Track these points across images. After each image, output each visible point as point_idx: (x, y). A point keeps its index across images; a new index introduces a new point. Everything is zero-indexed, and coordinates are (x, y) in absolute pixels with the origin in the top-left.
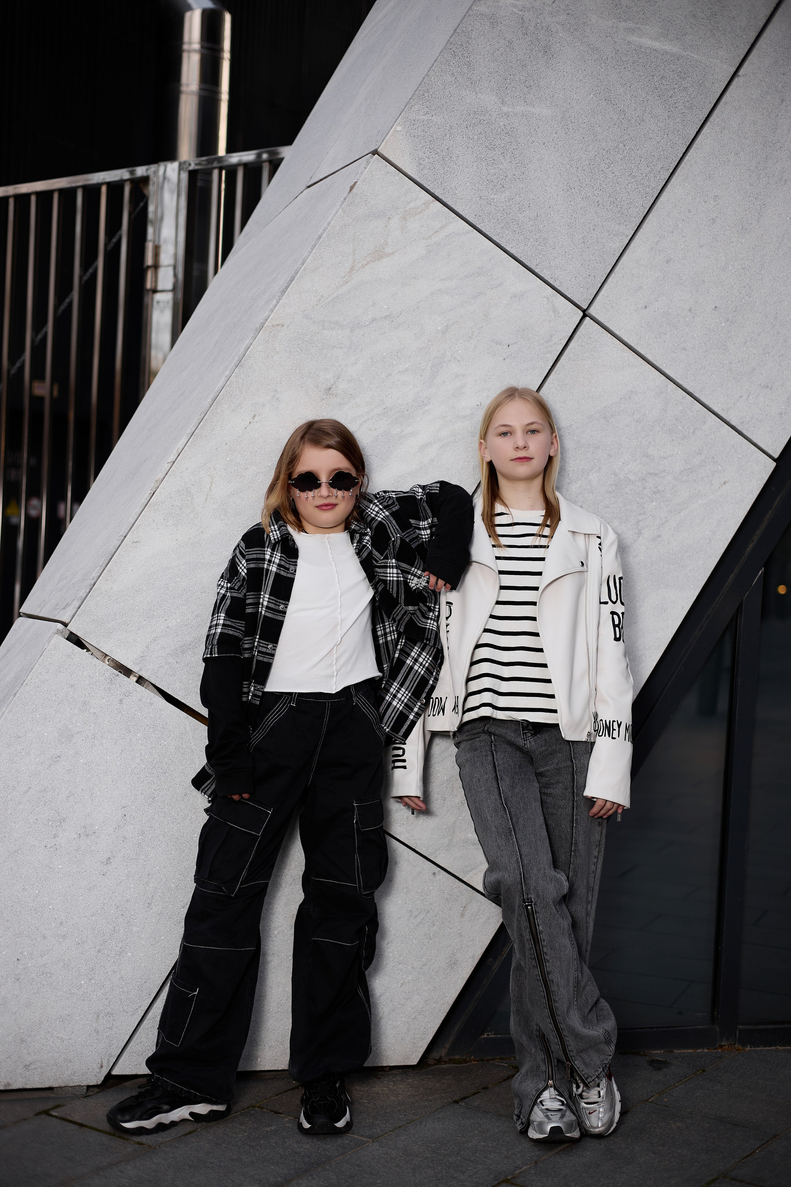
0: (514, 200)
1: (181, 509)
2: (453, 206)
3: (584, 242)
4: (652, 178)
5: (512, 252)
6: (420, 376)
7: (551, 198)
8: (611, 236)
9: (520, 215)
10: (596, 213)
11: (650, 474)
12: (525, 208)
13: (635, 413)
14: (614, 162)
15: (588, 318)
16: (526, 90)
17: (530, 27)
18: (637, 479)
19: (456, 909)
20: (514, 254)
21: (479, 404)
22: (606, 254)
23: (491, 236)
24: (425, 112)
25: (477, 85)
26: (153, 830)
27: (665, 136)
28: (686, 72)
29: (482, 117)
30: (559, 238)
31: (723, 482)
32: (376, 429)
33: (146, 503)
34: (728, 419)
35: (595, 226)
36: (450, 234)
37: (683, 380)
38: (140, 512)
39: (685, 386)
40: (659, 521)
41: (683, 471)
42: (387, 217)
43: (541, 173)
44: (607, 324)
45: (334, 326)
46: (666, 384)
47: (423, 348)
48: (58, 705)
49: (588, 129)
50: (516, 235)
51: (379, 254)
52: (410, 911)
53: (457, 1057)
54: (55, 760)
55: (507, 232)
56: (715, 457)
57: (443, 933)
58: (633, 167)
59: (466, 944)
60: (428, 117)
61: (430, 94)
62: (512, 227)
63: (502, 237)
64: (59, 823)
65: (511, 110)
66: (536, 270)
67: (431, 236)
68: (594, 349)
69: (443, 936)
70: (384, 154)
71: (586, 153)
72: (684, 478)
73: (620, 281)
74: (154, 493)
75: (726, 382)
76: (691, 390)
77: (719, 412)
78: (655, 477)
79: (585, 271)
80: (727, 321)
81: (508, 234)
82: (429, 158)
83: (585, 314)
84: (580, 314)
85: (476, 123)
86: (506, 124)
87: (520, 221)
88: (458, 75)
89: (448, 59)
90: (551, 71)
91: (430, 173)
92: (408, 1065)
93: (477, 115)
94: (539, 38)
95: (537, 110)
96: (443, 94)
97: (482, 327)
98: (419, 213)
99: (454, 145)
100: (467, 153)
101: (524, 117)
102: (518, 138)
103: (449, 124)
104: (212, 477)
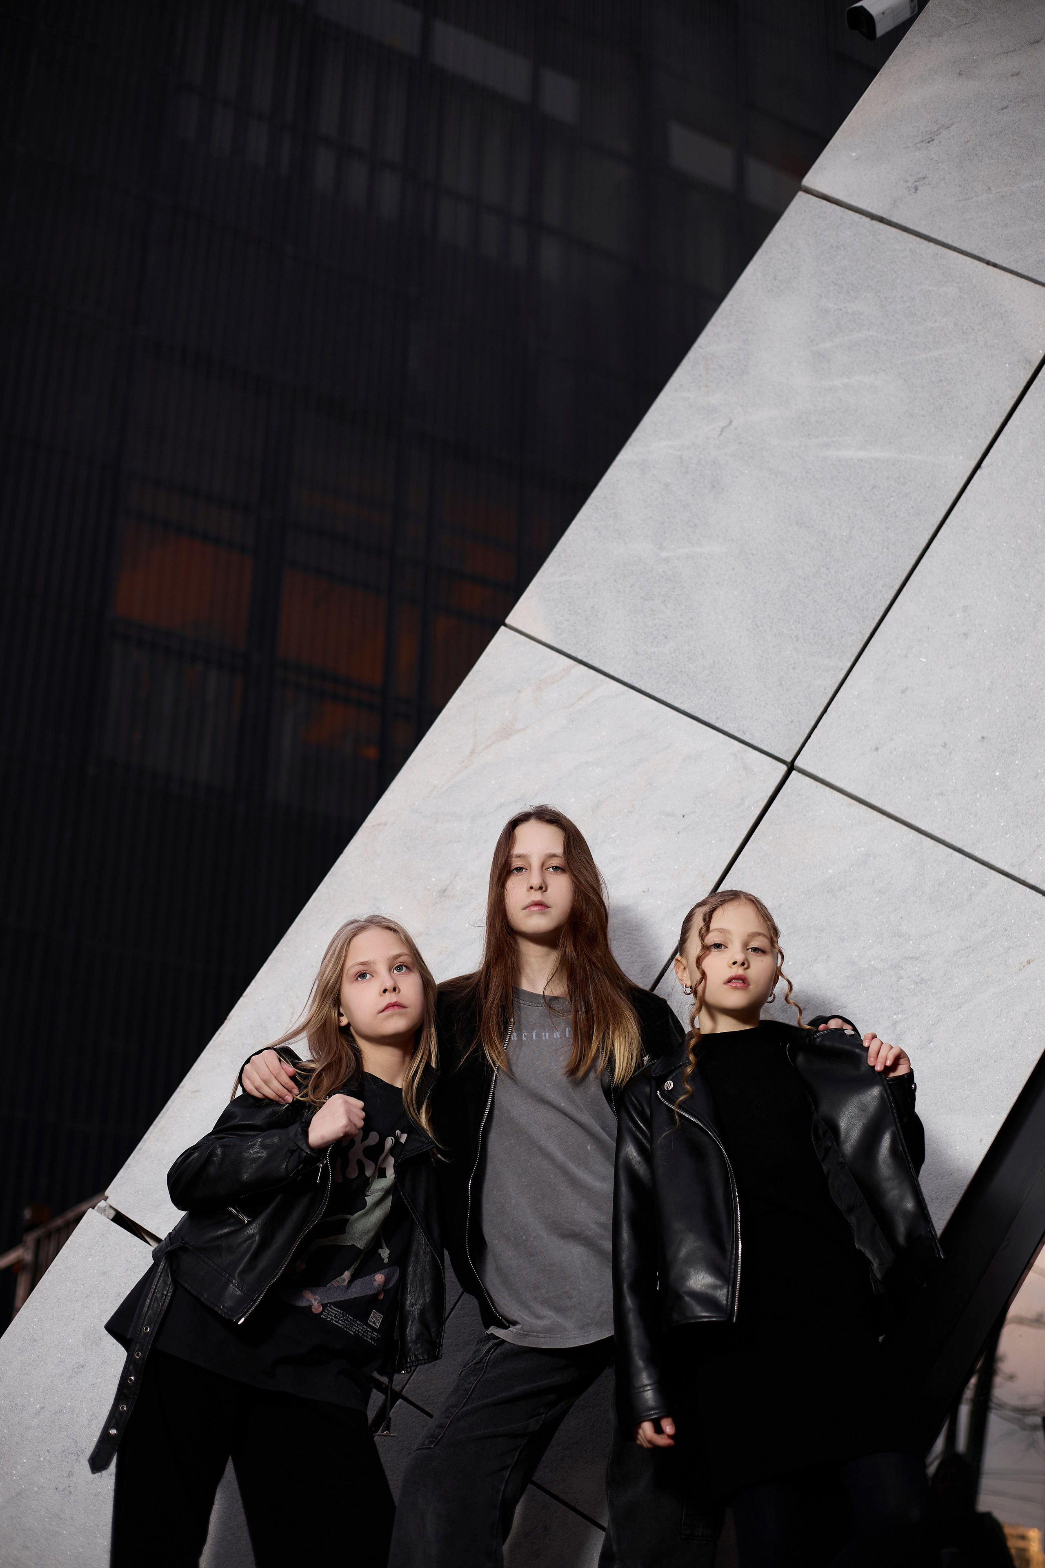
0: (682, 650)
2: (602, 668)
3: (781, 684)
4: (871, 599)
5: (683, 708)
7: (732, 641)
8: (819, 673)
9: (690, 665)
10: (796, 649)
11: (907, 958)
12: (697, 657)
13: (876, 881)
14: (815, 589)
15: (794, 771)
16: (689, 530)
17: (691, 465)
18: (886, 967)
20: (686, 710)
21: (646, 890)
22: (813, 694)
23: (652, 693)
24: (563, 572)
25: (627, 535)
27: (885, 550)
28: (907, 477)
29: (635, 568)
30: (746, 684)
31: (1025, 962)
34: (1022, 877)
35: (795, 663)
36: (598, 698)
37: (945, 833)
39: (948, 839)
40: (928, 1021)
41: (958, 951)
42: (516, 690)
43: (715, 616)
44: (821, 775)
45: (449, 818)
48: (86, 1298)
50: (687, 689)
51: (506, 732)
54: (76, 1370)
55: (675, 686)
56: (1008, 928)
58: (842, 590)
62: (680, 681)
63: (669, 693)
64: (76, 1457)
65: (671, 554)
66: (717, 725)
67: (573, 704)
68: (807, 808)
70: (512, 624)
71: (776, 585)
72: (962, 959)
73: (835, 722)
75: (1011, 829)
76: (958, 845)
77: (1006, 868)
78: (915, 963)
79: (786, 717)
80: (1003, 752)
81: (676, 688)
82: (568, 620)
83: (791, 767)
84: (784, 768)
85: (627, 575)
86: (665, 571)
87: (691, 672)
88: (602, 529)
89: (588, 514)
90: (722, 506)
91: (570, 637)
93: (628, 567)
94: (704, 474)
95: (706, 549)
96: (584, 551)
97: (645, 799)
98: (558, 680)
99: (601, 602)
100: (618, 609)
101: (690, 559)
102: (683, 582)
103: (593, 581)
104: (293, 1007)
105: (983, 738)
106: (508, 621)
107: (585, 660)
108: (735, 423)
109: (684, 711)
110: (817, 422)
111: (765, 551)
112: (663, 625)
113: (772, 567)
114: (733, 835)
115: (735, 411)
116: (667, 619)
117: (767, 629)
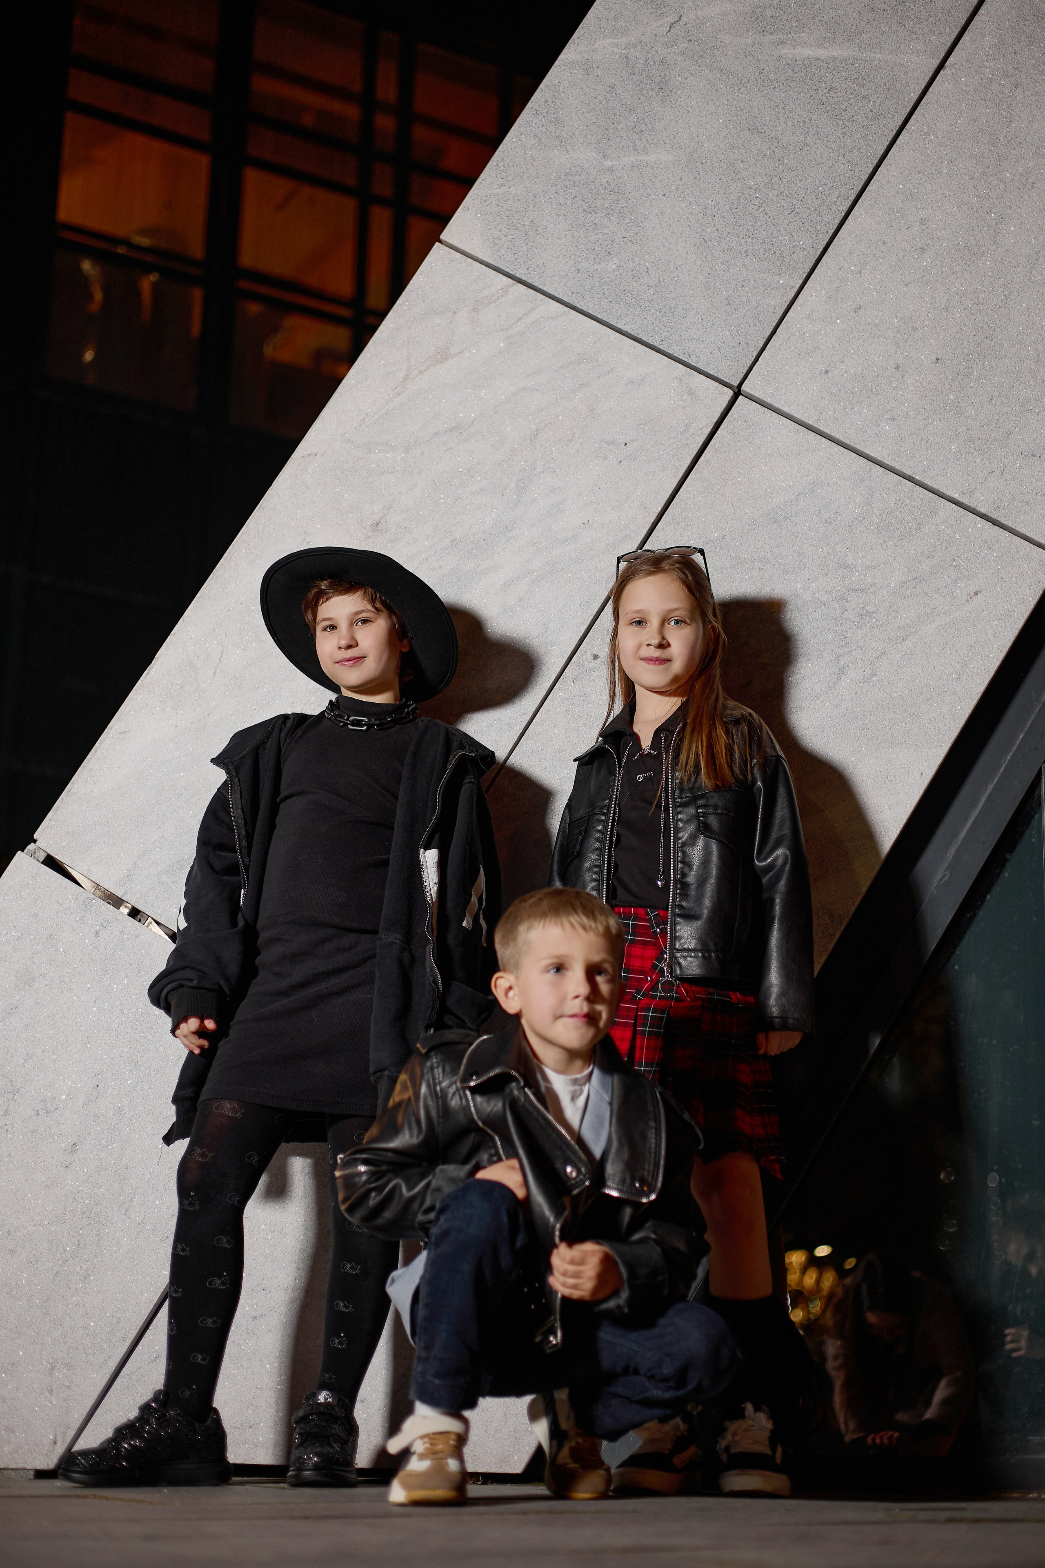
0: (626, 267)
1: (182, 687)
2: (541, 287)
3: (729, 304)
4: (825, 211)
5: (625, 330)
6: (501, 495)
7: (678, 257)
8: (768, 291)
9: (634, 284)
10: (745, 265)
11: (852, 590)
12: (641, 274)
13: (822, 511)
14: (767, 201)
15: (741, 397)
16: (635, 137)
17: (637, 65)
18: (831, 599)
20: (629, 332)
21: (586, 522)
22: (762, 313)
23: (595, 315)
24: (501, 184)
25: (568, 142)
26: (135, 1104)
27: (841, 158)
28: (866, 77)
29: (577, 178)
30: (692, 303)
31: (972, 593)
32: (441, 567)
34: (973, 505)
35: (744, 281)
36: (537, 320)
39: (898, 467)
40: (874, 655)
41: (905, 582)
42: (452, 312)
43: (661, 230)
44: (769, 400)
45: (382, 448)
46: (868, 468)
47: (503, 461)
50: (630, 309)
51: (442, 356)
54: (10, 1011)
55: (617, 307)
56: (958, 559)
58: (795, 202)
61: (506, 163)
62: (624, 300)
63: (612, 313)
65: (616, 163)
66: (662, 347)
67: (511, 326)
68: (753, 434)
70: (447, 241)
72: (909, 591)
73: (785, 344)
75: (963, 456)
76: (908, 472)
77: (956, 496)
78: (861, 594)
79: (734, 338)
80: (958, 374)
81: (619, 309)
82: (506, 236)
83: (738, 393)
84: (730, 393)
85: (569, 186)
86: (609, 180)
87: (635, 290)
88: (542, 136)
89: (528, 120)
90: (669, 110)
91: (508, 253)
92: (509, 1472)
93: (570, 177)
94: (651, 75)
95: (652, 158)
96: (523, 160)
97: (586, 426)
98: (495, 300)
99: (540, 216)
100: (559, 223)
101: (635, 168)
102: (628, 194)
103: (532, 193)
104: (222, 646)
105: (938, 359)
106: (442, 237)
107: (524, 278)
108: (684, 18)
109: (626, 332)
110: (772, 17)
111: (715, 159)
112: (606, 241)
113: (722, 177)
114: (676, 464)
115: (685, 6)
116: (610, 233)
117: (716, 244)
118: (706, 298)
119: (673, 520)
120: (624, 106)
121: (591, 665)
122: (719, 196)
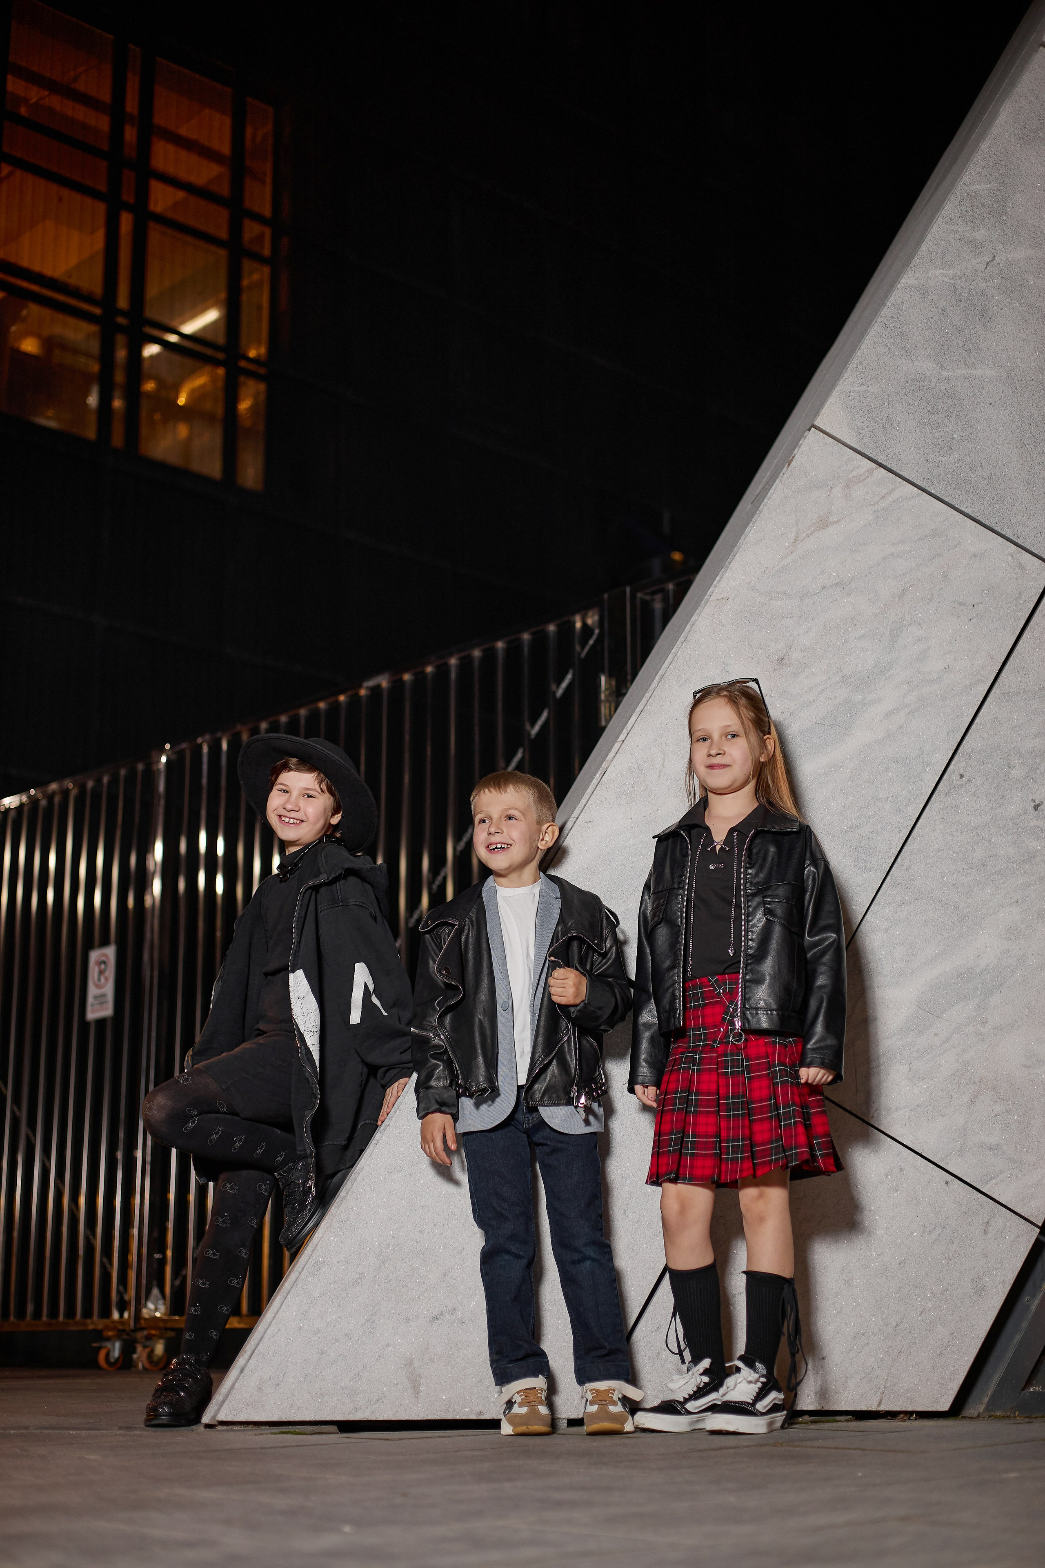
0: (964, 460)
1: (633, 787)
2: (898, 471)
5: (967, 512)
6: (879, 641)
7: (1004, 456)
9: (972, 475)
12: (977, 468)
16: (965, 353)
17: (963, 294)
19: (977, 1224)
20: (970, 514)
23: (943, 498)
24: (861, 384)
25: (912, 353)
26: (624, 1127)
29: (921, 384)
30: (1018, 494)
33: (597, 783)
36: (898, 499)
38: (591, 792)
42: (829, 487)
43: (990, 432)
45: (781, 596)
47: (879, 613)
49: (1037, 385)
50: (970, 495)
51: (823, 523)
52: (922, 1226)
53: (998, 1414)
55: (960, 492)
57: (964, 1253)
59: (994, 1267)
60: (864, 388)
62: (965, 488)
63: (955, 498)
65: (951, 374)
66: (996, 529)
67: (877, 503)
69: (965, 1256)
70: (821, 427)
71: (1037, 409)
74: (604, 773)
81: (961, 494)
82: (868, 427)
85: (915, 390)
86: (947, 388)
87: (973, 480)
88: (891, 346)
89: (879, 331)
90: (991, 334)
91: (870, 442)
92: (939, 1410)
93: (915, 382)
94: (975, 304)
95: (979, 372)
96: (877, 364)
97: (942, 589)
98: (863, 480)
99: (894, 412)
100: (909, 419)
101: (967, 380)
102: (962, 400)
103: (887, 393)
104: (664, 754)
106: (816, 423)
108: (997, 259)
109: (968, 514)
111: (1028, 378)
112: (948, 438)
113: (1035, 393)
114: (1014, 624)
115: (997, 248)
116: (950, 432)
117: (1033, 448)
118: (1028, 491)
119: (1014, 669)
120: (955, 328)
121: (959, 783)
122: (1033, 408)
